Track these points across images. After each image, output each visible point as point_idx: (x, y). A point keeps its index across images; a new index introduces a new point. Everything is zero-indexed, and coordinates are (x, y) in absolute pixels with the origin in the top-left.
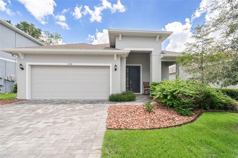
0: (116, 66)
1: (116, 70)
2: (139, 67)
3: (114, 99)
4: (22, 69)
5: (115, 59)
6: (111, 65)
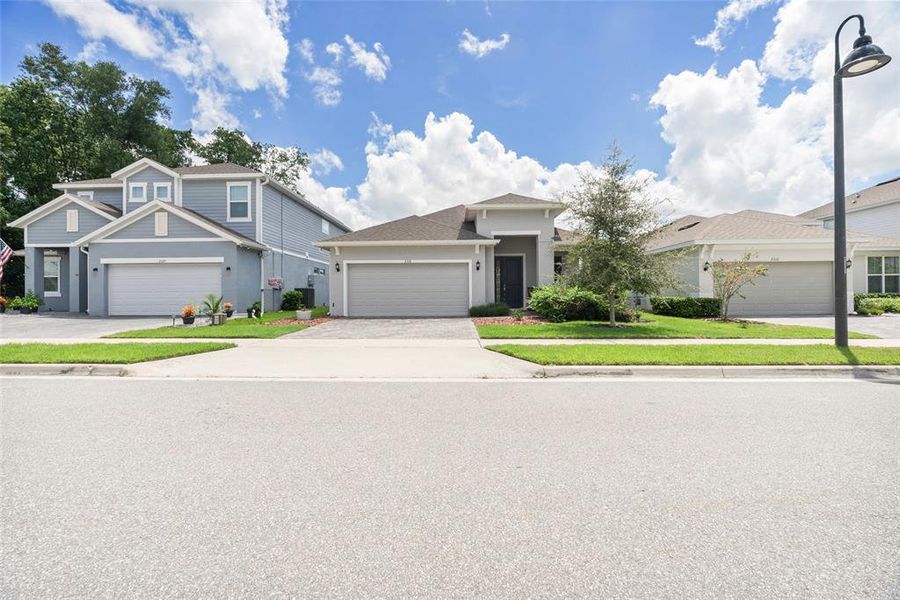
0: (478, 263)
1: (478, 269)
2: (521, 258)
3: (476, 313)
4: (338, 270)
5: (477, 252)
6: (470, 261)
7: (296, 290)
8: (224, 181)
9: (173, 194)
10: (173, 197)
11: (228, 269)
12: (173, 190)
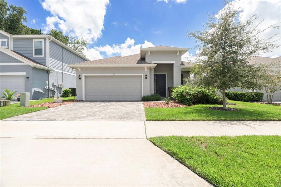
0: (146, 75)
1: (146, 78)
2: (165, 74)
3: (145, 99)
4: (80, 79)
5: (146, 70)
6: (142, 75)
7: (70, 88)
8: (31, 39)
9: (8, 44)
10: (8, 46)
11: (28, 78)
12: (8, 43)
